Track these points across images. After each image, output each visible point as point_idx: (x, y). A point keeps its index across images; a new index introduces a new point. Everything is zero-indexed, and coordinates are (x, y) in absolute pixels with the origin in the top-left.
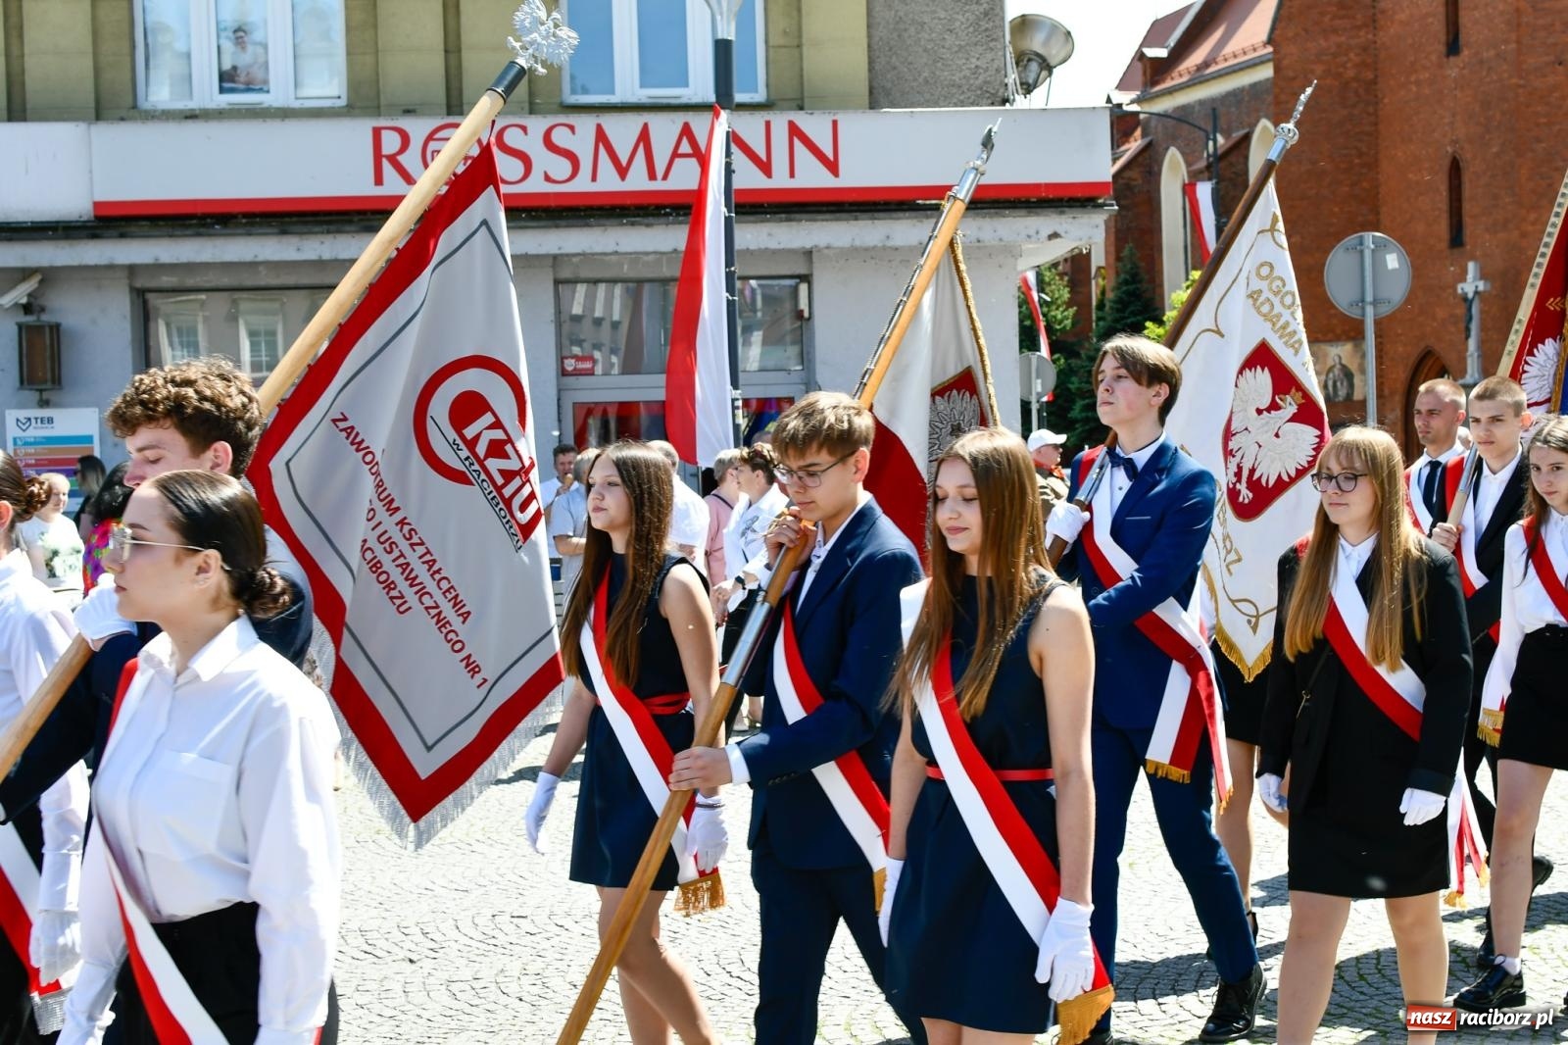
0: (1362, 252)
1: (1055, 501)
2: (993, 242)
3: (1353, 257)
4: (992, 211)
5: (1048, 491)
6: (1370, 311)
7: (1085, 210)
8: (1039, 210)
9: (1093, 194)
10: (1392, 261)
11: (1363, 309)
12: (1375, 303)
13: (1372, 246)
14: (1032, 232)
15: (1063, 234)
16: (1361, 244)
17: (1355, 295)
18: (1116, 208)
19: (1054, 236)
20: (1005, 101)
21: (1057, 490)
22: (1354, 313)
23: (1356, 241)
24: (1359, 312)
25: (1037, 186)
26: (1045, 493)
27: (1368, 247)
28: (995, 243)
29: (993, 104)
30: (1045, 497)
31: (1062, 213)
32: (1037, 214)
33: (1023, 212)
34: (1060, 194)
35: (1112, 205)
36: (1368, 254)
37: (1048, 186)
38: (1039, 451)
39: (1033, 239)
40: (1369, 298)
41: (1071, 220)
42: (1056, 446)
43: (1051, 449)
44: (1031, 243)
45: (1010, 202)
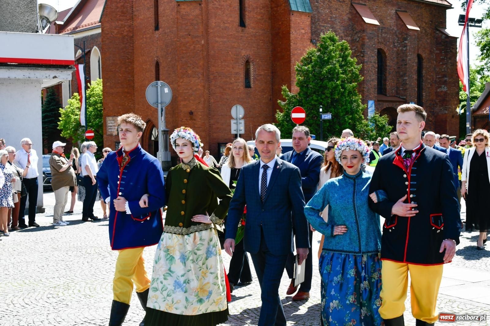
0: (157, 87)
1: (62, 165)
2: (34, 78)
3: (155, 89)
4: (34, 68)
5: (60, 162)
6: (160, 105)
7: (65, 69)
8: (50, 68)
9: (68, 64)
10: (166, 90)
11: (158, 105)
12: (161, 103)
13: (160, 85)
14: (47, 76)
15: (58, 77)
16: (157, 84)
17: (155, 101)
18: (76, 69)
19: (55, 77)
20: (37, 32)
21: (63, 161)
22: (155, 106)
23: (156, 83)
24: (156, 106)
25: (50, 60)
26: (59, 162)
27: (159, 86)
28: (35, 78)
29: (33, 32)
30: (59, 164)
31: (58, 70)
32: (50, 70)
33: (45, 69)
34: (58, 64)
35: (74, 68)
36: (159, 88)
37: (53, 60)
38: (57, 148)
39: (48, 78)
40: (159, 101)
41: (60, 72)
42: (62, 147)
43: (61, 148)
44: (47, 79)
45: (40, 65)
